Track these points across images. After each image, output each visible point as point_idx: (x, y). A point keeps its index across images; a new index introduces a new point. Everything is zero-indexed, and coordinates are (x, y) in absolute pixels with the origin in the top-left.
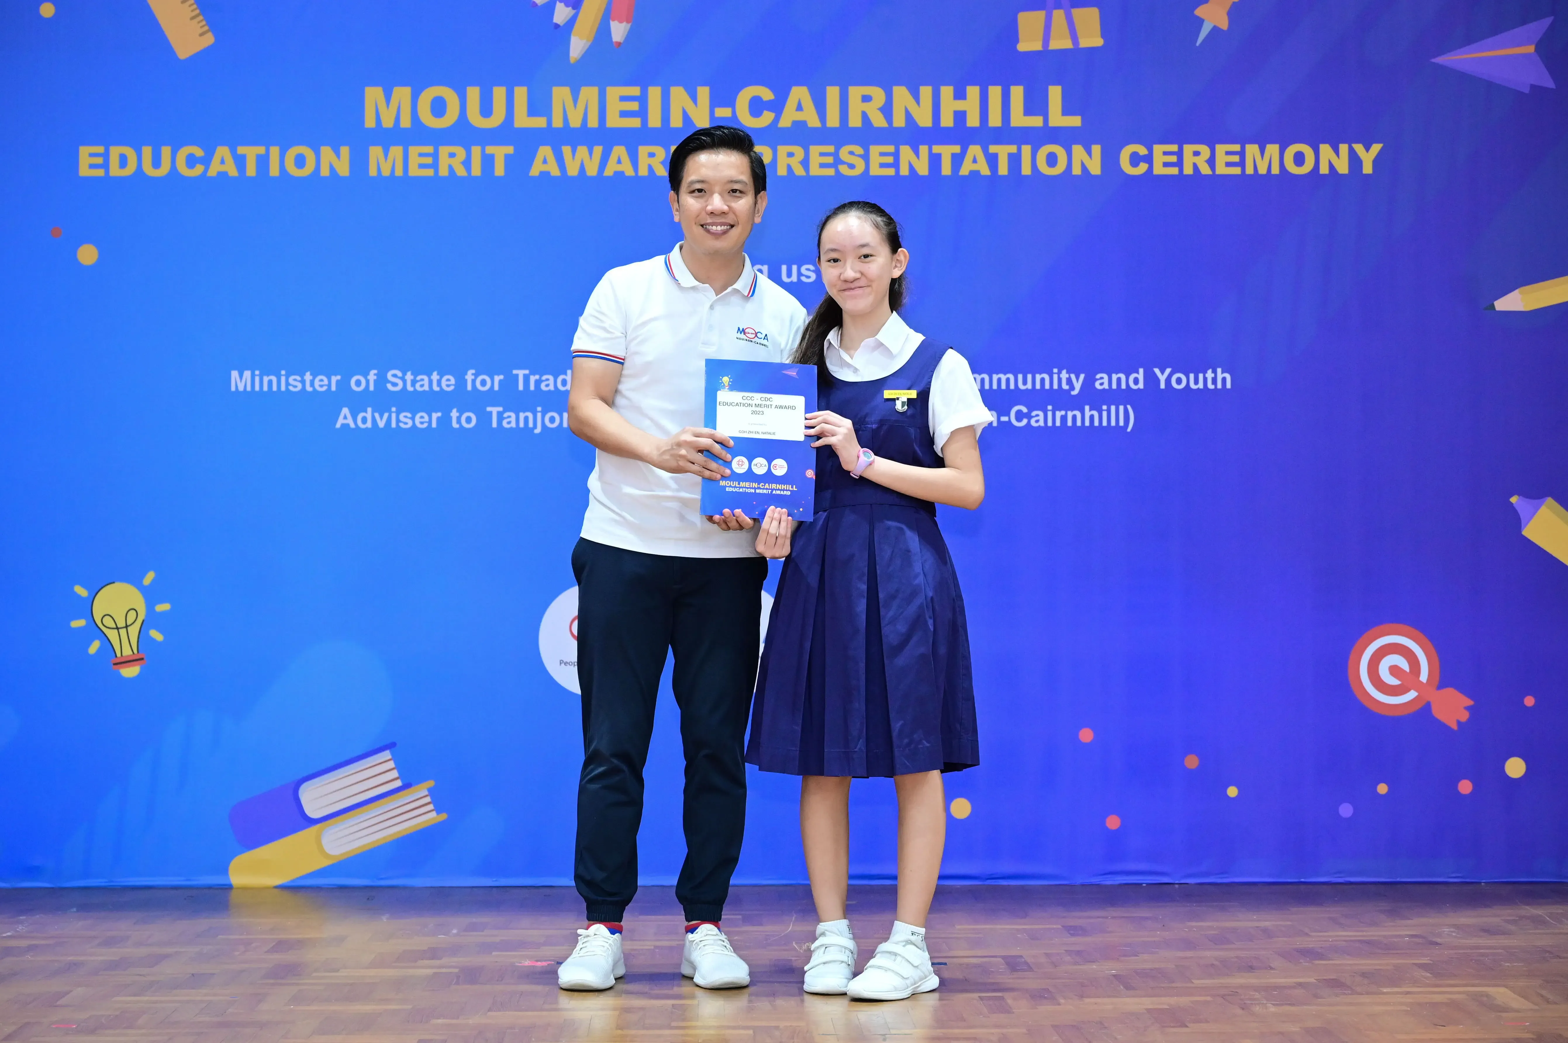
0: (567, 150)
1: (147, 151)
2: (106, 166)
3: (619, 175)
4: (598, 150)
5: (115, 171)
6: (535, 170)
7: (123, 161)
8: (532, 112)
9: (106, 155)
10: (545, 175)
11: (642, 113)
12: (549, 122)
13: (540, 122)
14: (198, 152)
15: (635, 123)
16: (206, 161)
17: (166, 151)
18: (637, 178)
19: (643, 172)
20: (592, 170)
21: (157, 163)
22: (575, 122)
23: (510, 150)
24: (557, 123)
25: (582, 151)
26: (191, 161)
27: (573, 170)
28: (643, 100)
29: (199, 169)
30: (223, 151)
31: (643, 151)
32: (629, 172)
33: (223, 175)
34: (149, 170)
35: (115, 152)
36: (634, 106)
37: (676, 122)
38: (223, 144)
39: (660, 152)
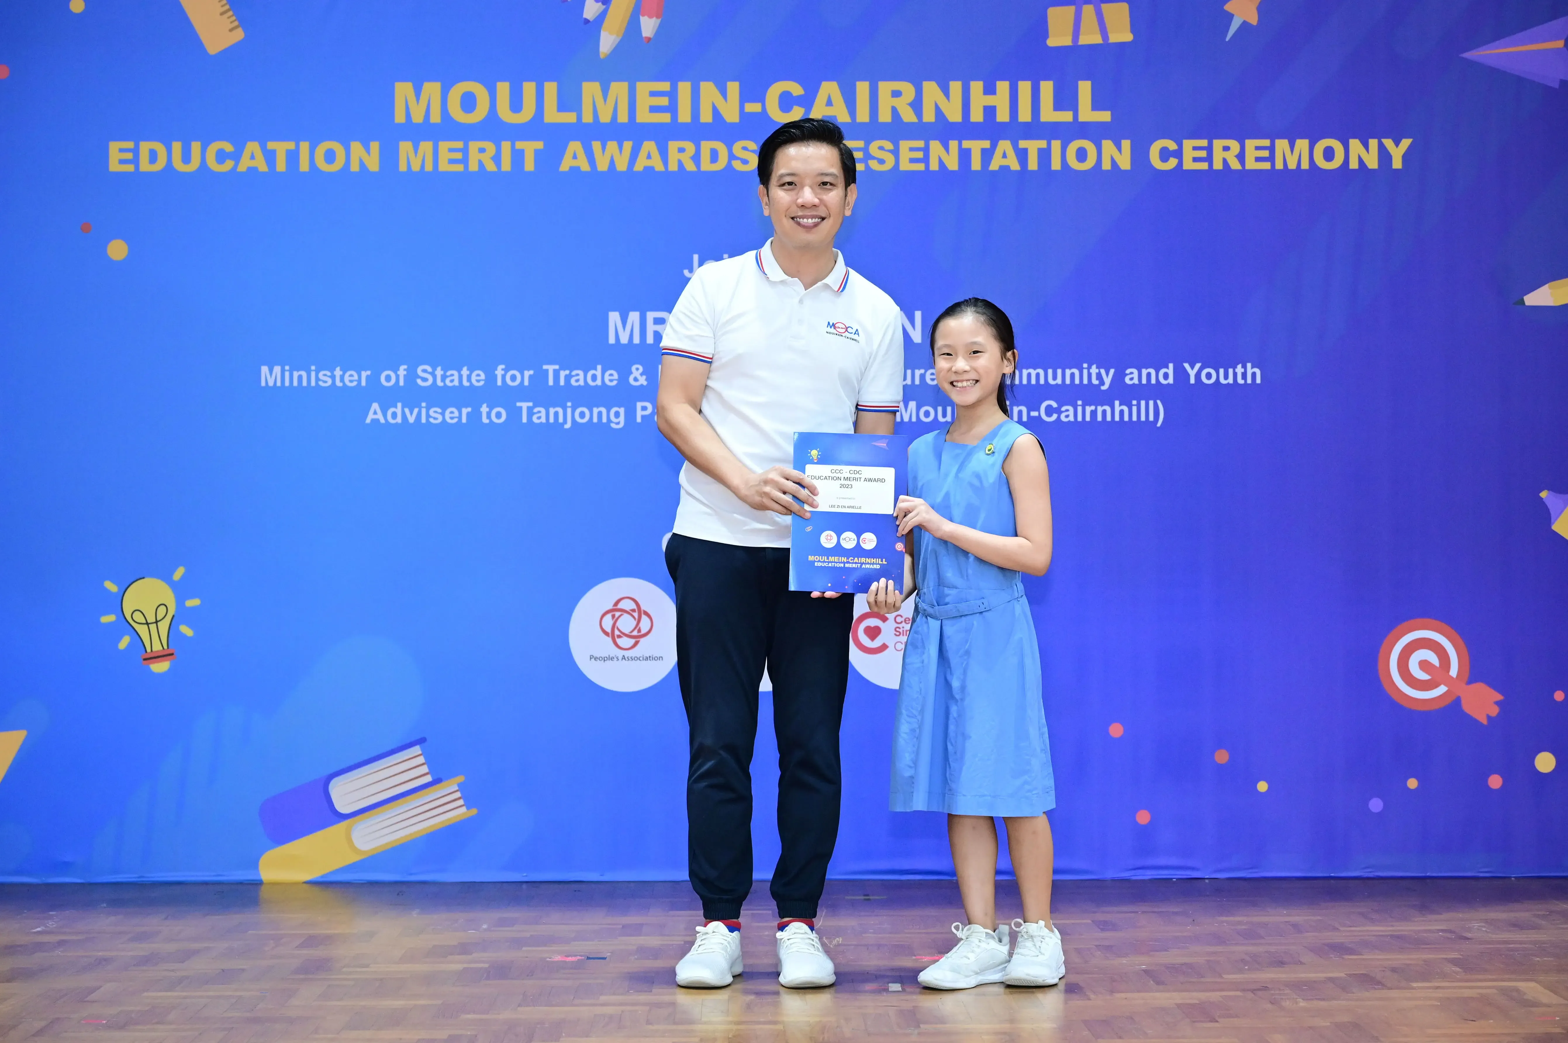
0: (596, 145)
1: (177, 147)
2: (136, 161)
3: (649, 170)
4: (628, 145)
5: (145, 166)
6: (565, 166)
7: (153, 157)
8: (562, 107)
9: (136, 151)
10: (575, 170)
11: (672, 108)
12: (579, 118)
13: (570, 118)
14: (228, 147)
15: (665, 118)
16: (236, 157)
17: (196, 147)
18: (667, 173)
19: (673, 167)
20: (622, 165)
22: (605, 118)
23: (540, 145)
24: (587, 118)
25: (612, 146)
26: (221, 156)
27: (602, 165)
28: (672, 95)
29: (229, 165)
30: (252, 147)
31: (673, 146)
32: (659, 167)
33: (252, 170)
34: (179, 166)
35: (145, 147)
36: (664, 101)
37: (706, 117)
38: (253, 140)
39: (690, 147)
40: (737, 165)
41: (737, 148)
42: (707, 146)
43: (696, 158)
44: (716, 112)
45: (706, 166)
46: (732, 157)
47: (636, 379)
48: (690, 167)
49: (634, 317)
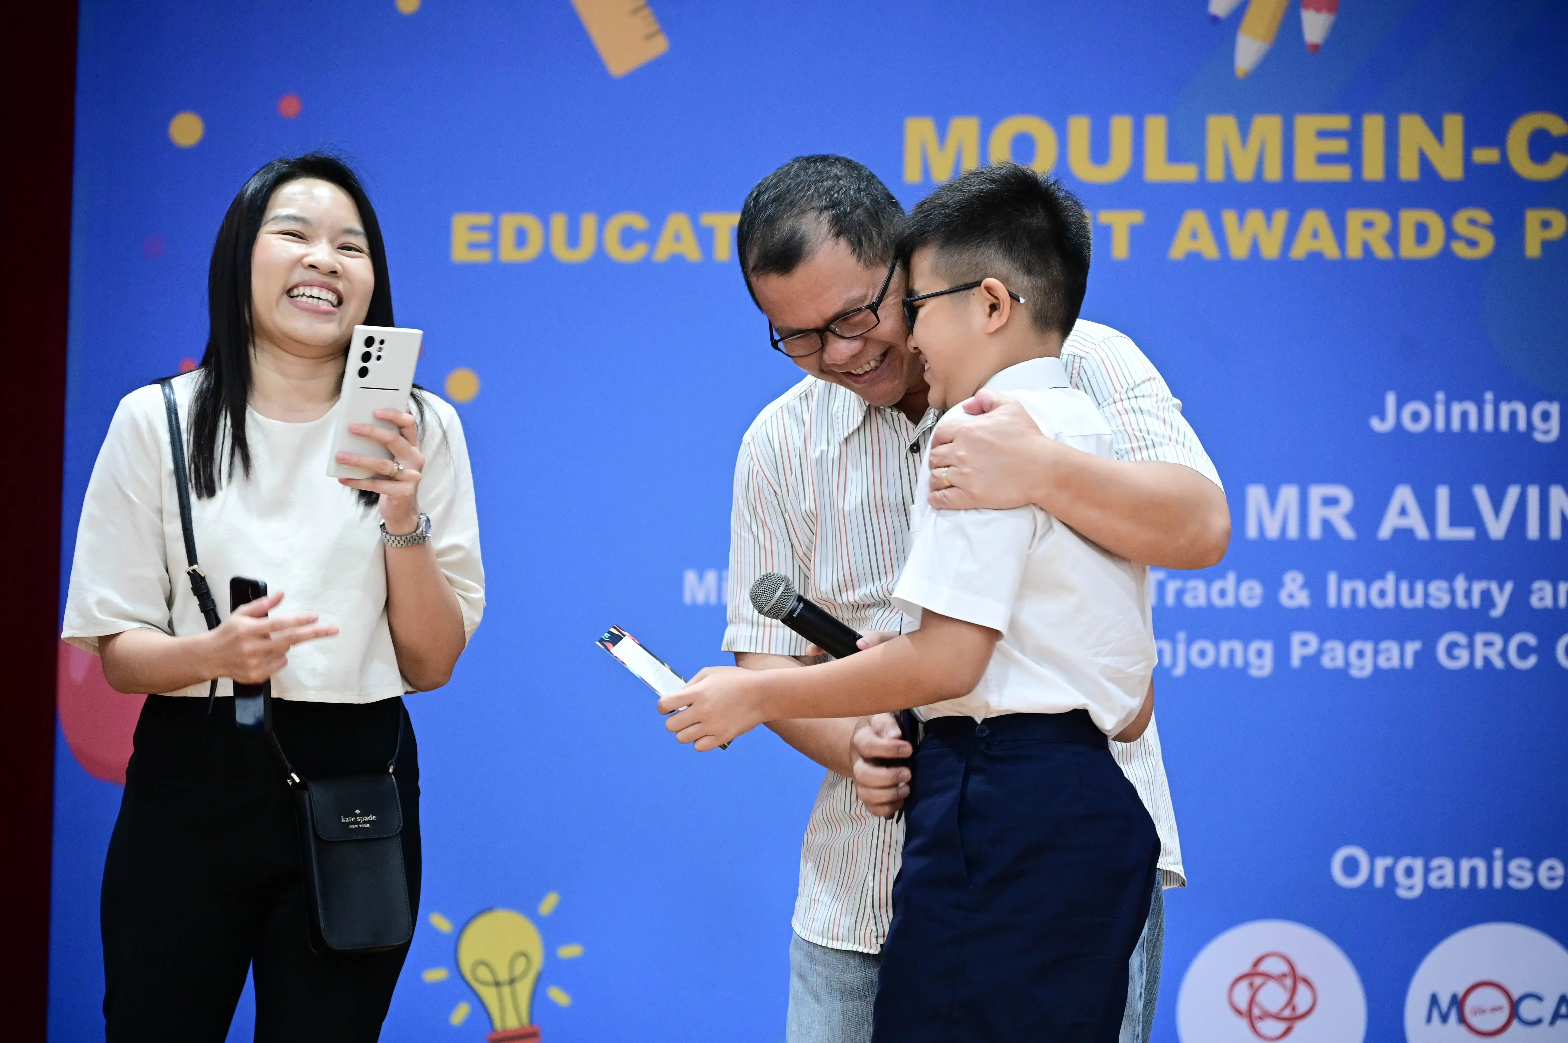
0: (1229, 218)
1: (559, 222)
2: (493, 244)
3: (1315, 257)
4: (1281, 217)
5: (509, 253)
6: (1179, 249)
7: (521, 238)
8: (1175, 155)
9: (494, 229)
10: (1194, 258)
11: (1354, 158)
12: (1202, 173)
13: (1186, 173)
14: (638, 222)
15: (1341, 173)
16: (652, 237)
17: (589, 222)
18: (1345, 263)
19: (1354, 251)
20: (1271, 249)
21: (573, 239)
22: (1244, 172)
23: (1137, 217)
24: (1215, 173)
25: (1255, 218)
26: (628, 237)
27: (1239, 249)
28: (1354, 136)
29: (638, 251)
30: (678, 222)
31: (1355, 218)
32: (1331, 251)
33: (677, 260)
34: (562, 252)
35: (509, 222)
36: (1340, 146)
37: (1409, 170)
38: (678, 209)
39: (1382, 220)
40: (1460, 249)
41: (1460, 221)
42: (1409, 218)
43: (1393, 239)
44: (1425, 164)
45: (1409, 249)
46: (1451, 235)
47: (1291, 596)
48: (1383, 251)
49: (1289, 494)
